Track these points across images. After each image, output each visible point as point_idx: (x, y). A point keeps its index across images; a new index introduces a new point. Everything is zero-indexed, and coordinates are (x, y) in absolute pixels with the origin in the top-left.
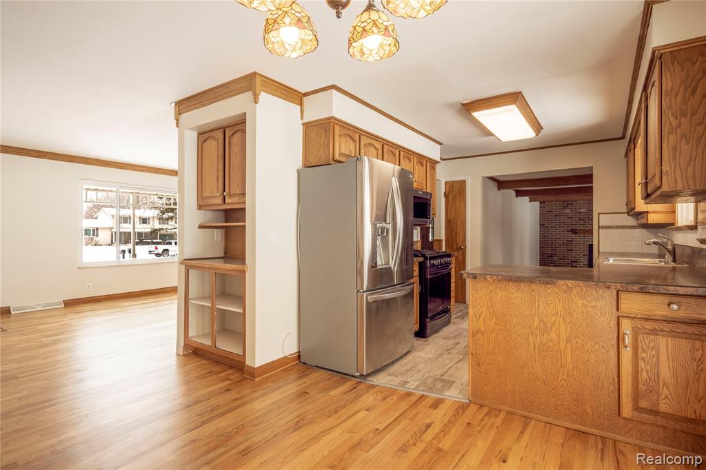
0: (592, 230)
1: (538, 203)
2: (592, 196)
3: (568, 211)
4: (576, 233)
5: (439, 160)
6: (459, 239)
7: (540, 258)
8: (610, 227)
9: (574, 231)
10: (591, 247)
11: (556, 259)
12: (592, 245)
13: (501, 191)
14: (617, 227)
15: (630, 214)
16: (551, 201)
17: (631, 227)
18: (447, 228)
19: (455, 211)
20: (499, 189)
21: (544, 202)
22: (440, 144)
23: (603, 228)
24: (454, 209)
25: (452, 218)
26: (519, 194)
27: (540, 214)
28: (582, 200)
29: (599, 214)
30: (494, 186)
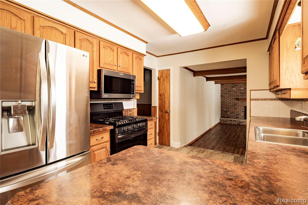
0: (246, 98)
1: (220, 85)
2: (246, 80)
3: (235, 89)
4: (238, 100)
5: (145, 53)
6: (167, 106)
7: (221, 113)
8: (258, 100)
9: (237, 99)
10: (246, 107)
11: (229, 113)
12: (246, 106)
13: (196, 77)
14: (262, 100)
15: (271, 91)
16: (227, 84)
17: (272, 100)
18: (160, 99)
19: (164, 88)
20: (194, 76)
21: (223, 84)
22: (146, 43)
23: (253, 100)
24: (163, 87)
25: (162, 93)
26: (208, 79)
27: (221, 90)
28: (242, 83)
29: (250, 90)
30: (191, 74)
